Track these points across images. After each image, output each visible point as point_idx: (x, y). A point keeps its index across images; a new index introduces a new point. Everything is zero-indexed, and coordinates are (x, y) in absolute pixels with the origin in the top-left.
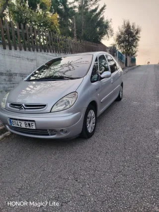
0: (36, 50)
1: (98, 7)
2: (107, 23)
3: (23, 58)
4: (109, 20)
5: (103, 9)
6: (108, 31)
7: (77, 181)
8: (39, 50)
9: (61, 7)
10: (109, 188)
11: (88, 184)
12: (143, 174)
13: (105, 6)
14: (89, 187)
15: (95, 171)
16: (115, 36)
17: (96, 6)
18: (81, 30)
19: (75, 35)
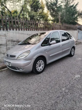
0: (32, 30)
3: (25, 34)
5: (77, 5)
7: (17, 92)
8: (34, 30)
9: (54, 7)
10: (26, 98)
11: (20, 94)
12: (47, 96)
13: (78, 3)
14: (19, 96)
17: (73, 4)
18: (63, 18)
19: (60, 21)
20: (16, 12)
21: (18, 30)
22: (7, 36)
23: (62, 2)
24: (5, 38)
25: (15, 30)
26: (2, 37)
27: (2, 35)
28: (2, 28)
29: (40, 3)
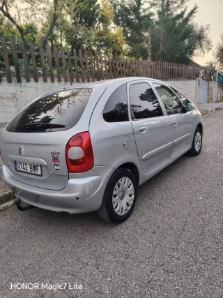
1: (185, 10)
2: (202, 31)
4: (205, 27)
5: (192, 12)
6: (204, 43)
7: (98, 268)
9: (132, 17)
10: (137, 287)
11: (111, 276)
12: (197, 275)
13: (195, 8)
14: (110, 281)
15: (126, 258)
16: (215, 49)
17: (183, 9)
18: (159, 46)
19: (150, 54)
20: (31, 28)
21: (49, 80)
22: (19, 100)
23: (153, 5)
24: (13, 104)
25: (41, 79)
26: (7, 104)
27: (5, 96)
28: (3, 75)
29: (99, 5)
